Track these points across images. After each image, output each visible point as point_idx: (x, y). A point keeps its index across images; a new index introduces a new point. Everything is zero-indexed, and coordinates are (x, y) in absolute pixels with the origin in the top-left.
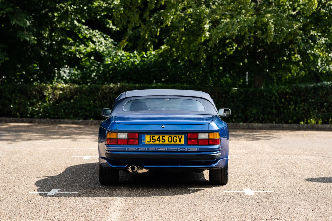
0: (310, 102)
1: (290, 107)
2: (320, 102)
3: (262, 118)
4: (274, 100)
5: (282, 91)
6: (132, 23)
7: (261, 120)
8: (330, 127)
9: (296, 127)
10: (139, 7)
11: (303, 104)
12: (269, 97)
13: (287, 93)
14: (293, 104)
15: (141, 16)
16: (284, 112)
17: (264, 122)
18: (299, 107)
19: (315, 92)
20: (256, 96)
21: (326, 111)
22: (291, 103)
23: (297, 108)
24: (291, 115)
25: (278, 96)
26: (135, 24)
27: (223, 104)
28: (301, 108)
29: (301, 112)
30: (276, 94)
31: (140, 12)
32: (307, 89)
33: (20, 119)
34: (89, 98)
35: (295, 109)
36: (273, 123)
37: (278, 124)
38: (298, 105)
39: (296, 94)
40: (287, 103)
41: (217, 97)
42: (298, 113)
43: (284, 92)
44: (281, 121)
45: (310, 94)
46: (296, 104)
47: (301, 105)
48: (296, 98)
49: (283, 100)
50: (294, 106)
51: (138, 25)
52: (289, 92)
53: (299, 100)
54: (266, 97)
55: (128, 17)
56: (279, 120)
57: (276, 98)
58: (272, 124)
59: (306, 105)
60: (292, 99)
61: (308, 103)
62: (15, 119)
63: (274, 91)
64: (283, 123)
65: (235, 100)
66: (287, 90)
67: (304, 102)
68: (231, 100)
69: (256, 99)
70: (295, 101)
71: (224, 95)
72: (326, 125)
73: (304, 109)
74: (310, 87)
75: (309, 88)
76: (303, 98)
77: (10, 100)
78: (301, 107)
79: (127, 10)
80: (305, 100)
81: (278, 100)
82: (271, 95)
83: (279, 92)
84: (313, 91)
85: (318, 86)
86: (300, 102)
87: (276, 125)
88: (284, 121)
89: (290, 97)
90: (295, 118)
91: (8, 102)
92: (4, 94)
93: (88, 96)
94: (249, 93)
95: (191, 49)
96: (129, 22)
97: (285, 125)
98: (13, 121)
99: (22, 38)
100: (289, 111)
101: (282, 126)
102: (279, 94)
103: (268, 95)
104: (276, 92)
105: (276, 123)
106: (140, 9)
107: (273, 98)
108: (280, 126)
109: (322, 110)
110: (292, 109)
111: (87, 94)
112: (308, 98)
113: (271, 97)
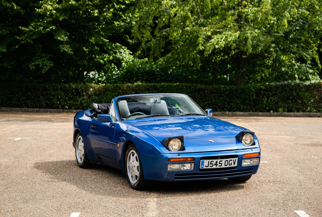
0: (279, 96)
1: (263, 99)
2: (287, 96)
3: (243, 108)
4: (251, 95)
5: (258, 88)
6: (145, 38)
7: (242, 109)
8: (294, 114)
9: (269, 114)
10: (150, 26)
11: (274, 97)
12: (248, 92)
13: (261, 89)
14: (266, 97)
15: (152, 33)
16: (259, 104)
17: (244, 111)
18: (271, 100)
19: (283, 88)
20: (238, 92)
21: (291, 103)
22: (264, 96)
23: (269, 101)
24: (264, 106)
25: (255, 92)
26: (147, 38)
27: (214, 98)
28: (272, 101)
29: (272, 103)
30: (253, 90)
31: (151, 30)
32: (277, 86)
33: (62, 110)
34: (113, 94)
35: (267, 101)
36: (250, 111)
37: (255, 113)
38: (270, 98)
39: (268, 90)
40: (261, 97)
41: (209, 93)
42: (269, 104)
43: (259, 88)
44: (257, 110)
45: (279, 90)
46: (268, 97)
47: (272, 98)
48: (268, 93)
49: (258, 94)
50: (266, 99)
51: (150, 39)
52: (263, 88)
53: (271, 94)
54: (246, 92)
55: (143, 34)
56: (255, 109)
57: (254, 93)
58: (250, 113)
59: (276, 98)
60: (265, 94)
61: (278, 96)
62: (58, 110)
63: (252, 88)
64: (258, 112)
65: (223, 95)
66: (262, 87)
67: (275, 96)
68: (219, 95)
69: (239, 94)
70: (267, 95)
71: (214, 91)
72: (291, 113)
73: (274, 101)
74: (279, 84)
75: (279, 86)
76: (273, 92)
77: (54, 96)
78: (272, 99)
79: (142, 28)
80: (275, 95)
81: (255, 94)
82: (250, 91)
83: (255, 88)
84: (281, 88)
85: (285, 84)
86: (271, 96)
87: (254, 113)
88: (259, 110)
89: (263, 92)
90: (267, 108)
91: (52, 97)
92: (49, 92)
93: (112, 93)
94: (233, 89)
95: (190, 57)
96: (143, 37)
97: (260, 113)
98: (56, 111)
99: (62, 50)
100: (263, 102)
101: (258, 114)
102: (255, 90)
103: (247, 90)
104: (253, 89)
105: (253, 111)
106: (152, 28)
107: (251, 93)
108: (256, 114)
109: (288, 102)
110: (265, 101)
111: (112, 91)
112: (278, 93)
113: (250, 93)
